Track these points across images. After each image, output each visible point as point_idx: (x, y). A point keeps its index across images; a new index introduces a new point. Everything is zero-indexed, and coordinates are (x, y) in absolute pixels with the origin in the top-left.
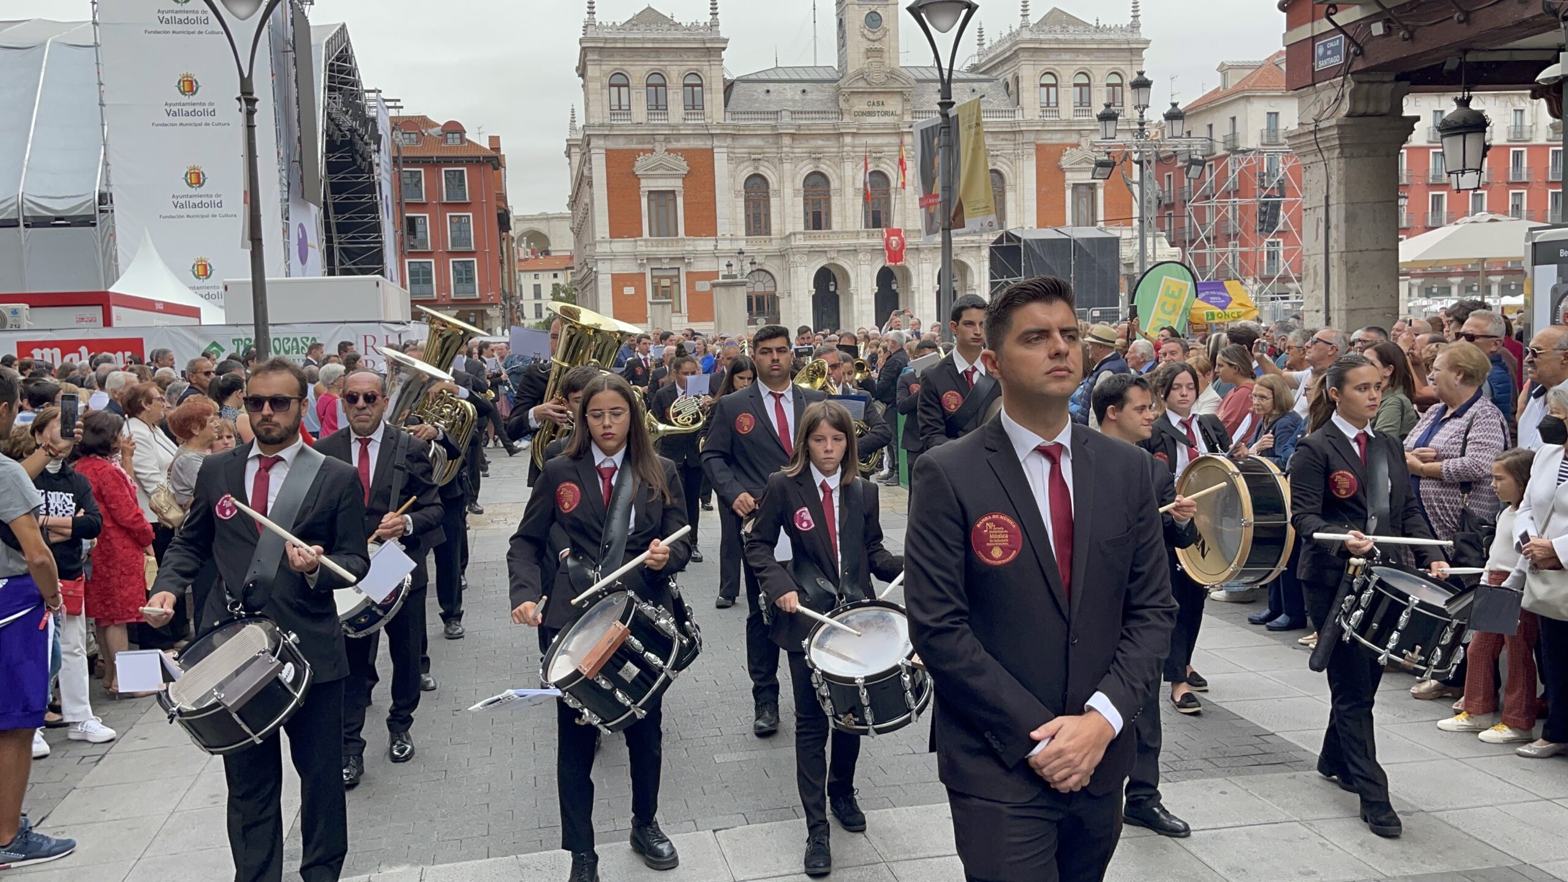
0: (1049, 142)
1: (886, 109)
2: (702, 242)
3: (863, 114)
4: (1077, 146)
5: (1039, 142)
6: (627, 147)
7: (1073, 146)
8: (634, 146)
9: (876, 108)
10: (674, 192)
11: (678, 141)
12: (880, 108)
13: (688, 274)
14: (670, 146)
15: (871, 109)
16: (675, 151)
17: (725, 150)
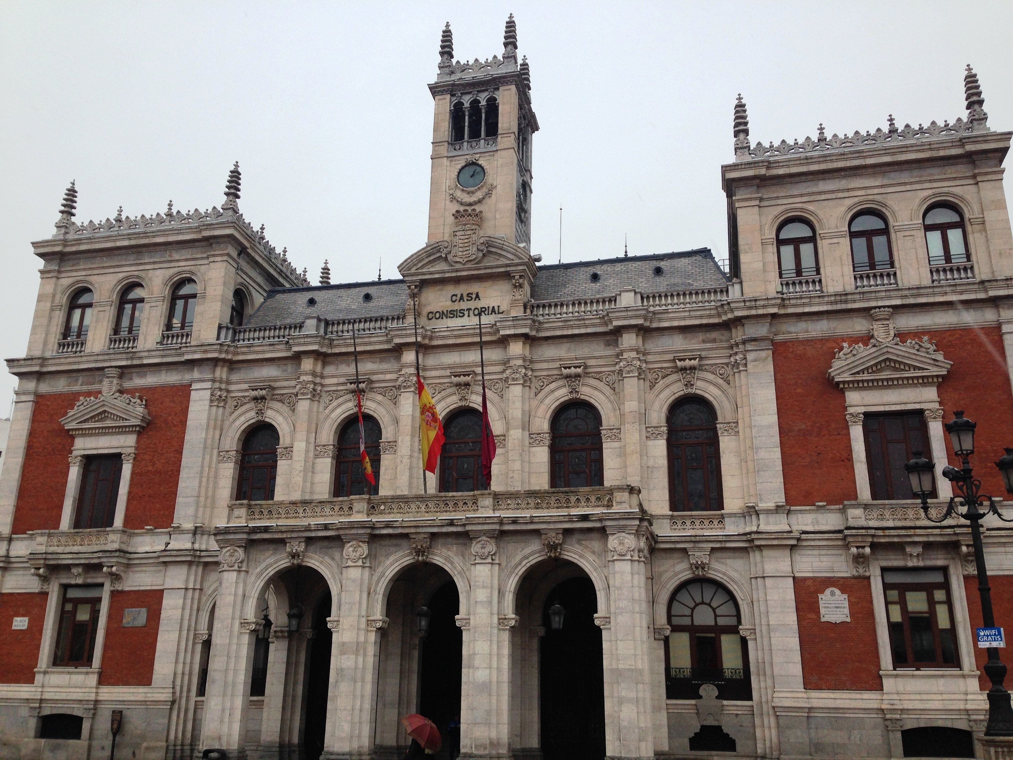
0: (801, 336)
1: (481, 304)
2: (147, 539)
3: (443, 315)
4: (867, 339)
5: (779, 338)
6: (66, 389)
7: (854, 340)
8: (77, 388)
9: (464, 305)
10: (119, 455)
11: (144, 375)
12: (472, 304)
13: (114, 594)
14: (127, 385)
15: (457, 306)
16: (131, 392)
17: (208, 385)
